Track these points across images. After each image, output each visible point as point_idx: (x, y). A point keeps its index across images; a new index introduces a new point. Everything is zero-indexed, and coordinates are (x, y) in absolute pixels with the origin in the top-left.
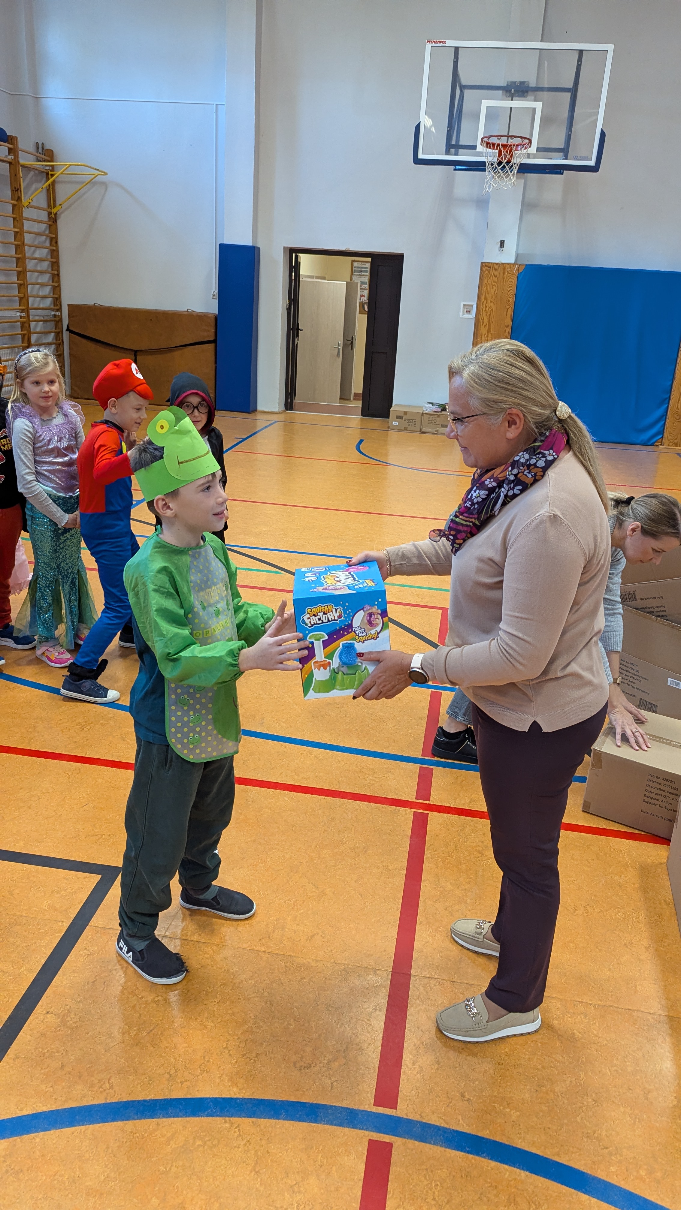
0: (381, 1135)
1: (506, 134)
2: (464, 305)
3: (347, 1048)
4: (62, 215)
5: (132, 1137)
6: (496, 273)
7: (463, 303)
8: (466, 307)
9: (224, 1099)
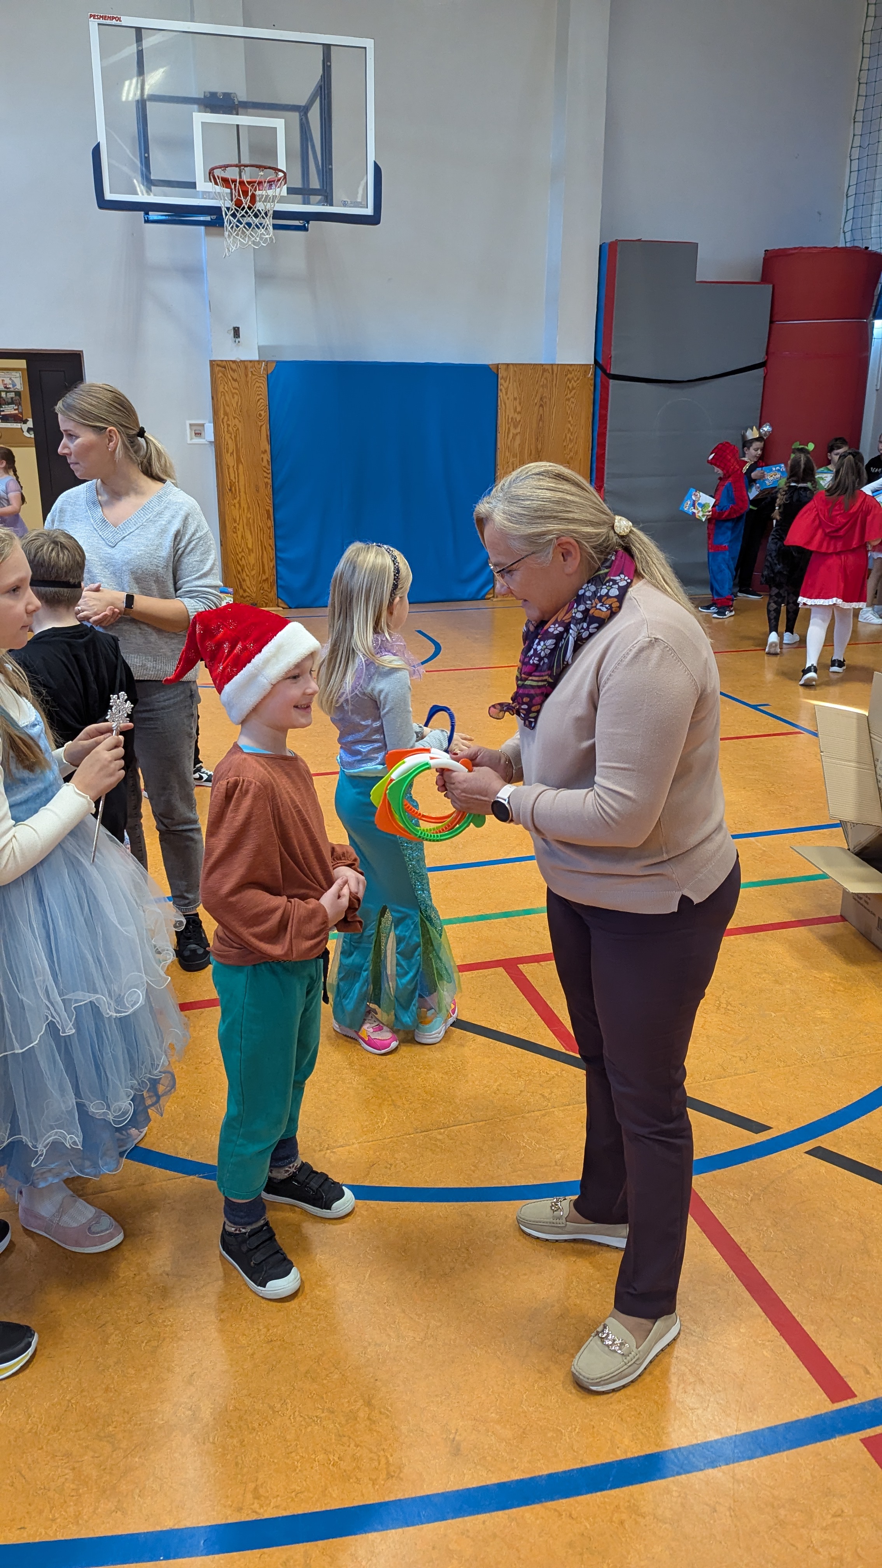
1: (237, 162)
2: (191, 425)
6: (235, 376)
7: (188, 422)
8: (194, 428)
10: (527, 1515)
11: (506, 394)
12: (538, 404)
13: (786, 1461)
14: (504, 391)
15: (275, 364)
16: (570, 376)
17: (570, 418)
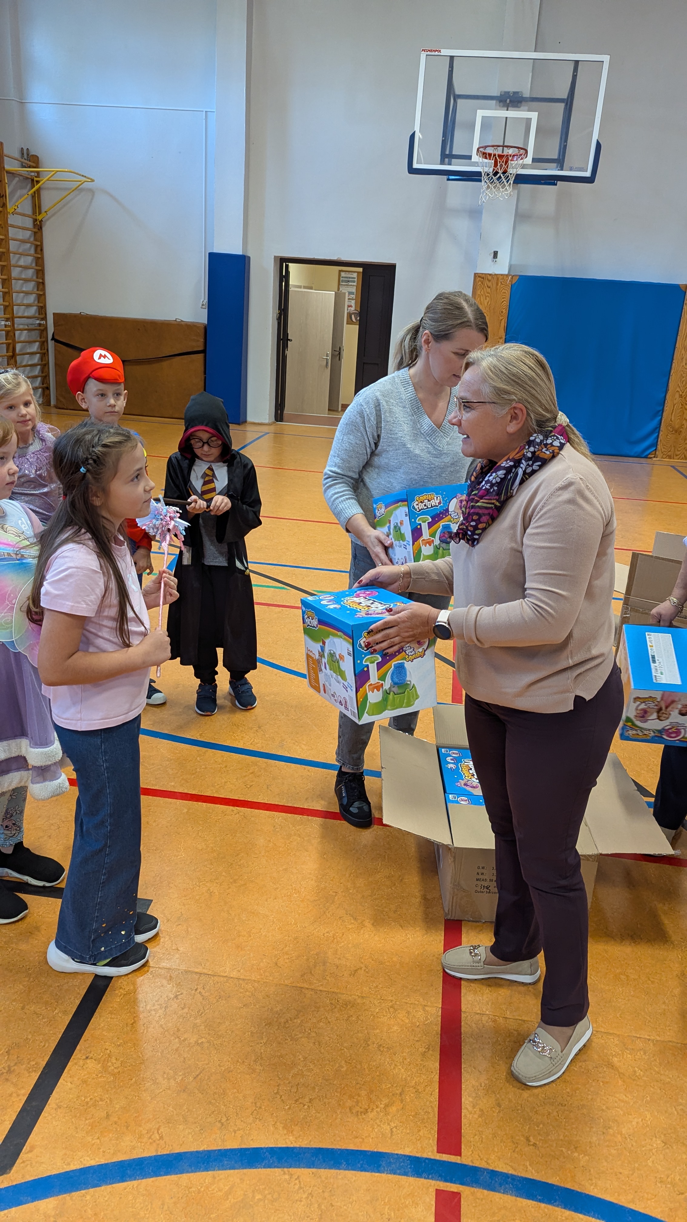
0: (448, 1184)
3: (403, 1091)
4: (48, 223)
5: (188, 1192)
6: (490, 284)
9: (280, 1148)
15: (518, 277)
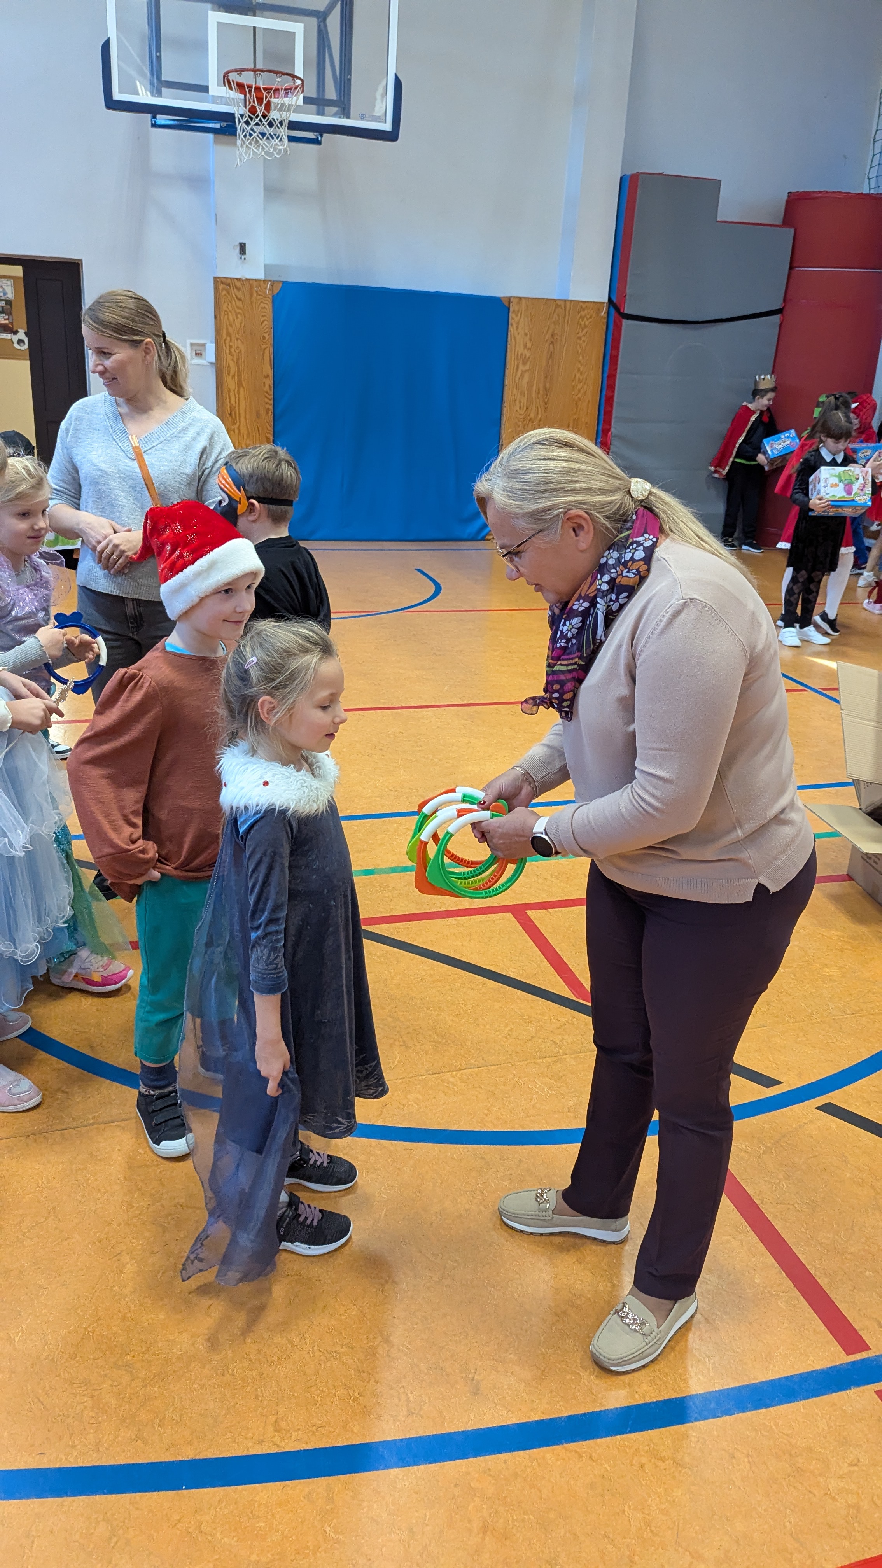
2: (192, 344)
6: (239, 294)
8: (199, 348)
10: (548, 1456)
11: (517, 329)
12: (549, 342)
13: (802, 1410)
14: (515, 326)
15: (281, 285)
16: (583, 313)
17: (581, 358)
